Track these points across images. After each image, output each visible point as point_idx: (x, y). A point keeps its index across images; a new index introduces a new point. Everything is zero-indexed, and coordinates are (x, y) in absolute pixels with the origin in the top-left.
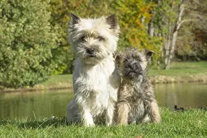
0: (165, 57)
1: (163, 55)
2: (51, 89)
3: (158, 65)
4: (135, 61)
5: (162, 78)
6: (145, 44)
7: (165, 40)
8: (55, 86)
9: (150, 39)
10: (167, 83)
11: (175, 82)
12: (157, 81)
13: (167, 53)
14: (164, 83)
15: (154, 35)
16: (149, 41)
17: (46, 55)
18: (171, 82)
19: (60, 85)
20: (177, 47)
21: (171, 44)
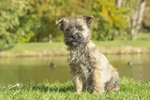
0: (132, 28)
1: (130, 26)
2: (17, 57)
3: (124, 35)
4: (76, 31)
5: (128, 49)
6: (113, 14)
7: (133, 11)
8: (21, 54)
9: (117, 9)
10: (133, 53)
11: (141, 53)
12: (123, 52)
13: (134, 23)
14: (130, 54)
15: (122, 5)
16: (117, 12)
17: (13, 22)
18: (137, 53)
19: (26, 52)
20: (145, 17)
21: (139, 15)
